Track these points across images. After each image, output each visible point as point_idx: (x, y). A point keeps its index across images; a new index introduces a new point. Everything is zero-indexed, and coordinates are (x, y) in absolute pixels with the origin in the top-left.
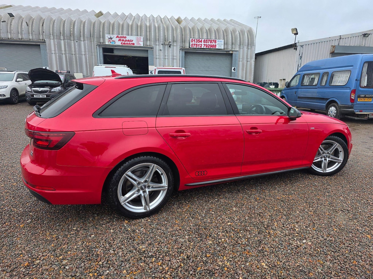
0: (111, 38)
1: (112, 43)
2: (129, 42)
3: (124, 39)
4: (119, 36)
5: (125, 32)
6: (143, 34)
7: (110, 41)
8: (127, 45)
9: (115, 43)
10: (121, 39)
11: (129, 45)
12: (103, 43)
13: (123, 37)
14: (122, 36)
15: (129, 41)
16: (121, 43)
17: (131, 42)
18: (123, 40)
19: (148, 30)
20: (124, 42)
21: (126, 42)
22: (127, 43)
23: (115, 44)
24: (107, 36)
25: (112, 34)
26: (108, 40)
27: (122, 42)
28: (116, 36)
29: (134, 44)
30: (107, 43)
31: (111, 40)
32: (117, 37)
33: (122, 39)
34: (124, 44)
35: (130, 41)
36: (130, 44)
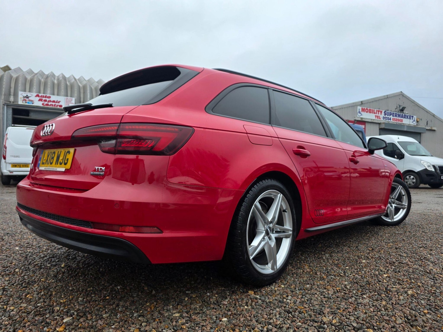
0: (27, 97)
1: (28, 103)
2: (54, 104)
3: (48, 99)
4: (40, 95)
5: (49, 91)
6: (76, 94)
7: (25, 100)
8: (51, 107)
9: (33, 103)
10: (42, 99)
11: (53, 107)
12: (13, 102)
13: (46, 97)
14: (45, 95)
15: (54, 102)
16: (43, 104)
17: (57, 104)
18: (45, 101)
19: (82, 91)
20: (46, 103)
21: (50, 103)
22: (51, 105)
23: (33, 105)
24: (21, 94)
25: (29, 92)
26: (23, 99)
27: (44, 102)
28: (36, 94)
29: (61, 106)
30: (20, 102)
31: (27, 99)
32: (38, 96)
33: (44, 99)
34: (47, 105)
35: (57, 102)
36: (56, 106)
